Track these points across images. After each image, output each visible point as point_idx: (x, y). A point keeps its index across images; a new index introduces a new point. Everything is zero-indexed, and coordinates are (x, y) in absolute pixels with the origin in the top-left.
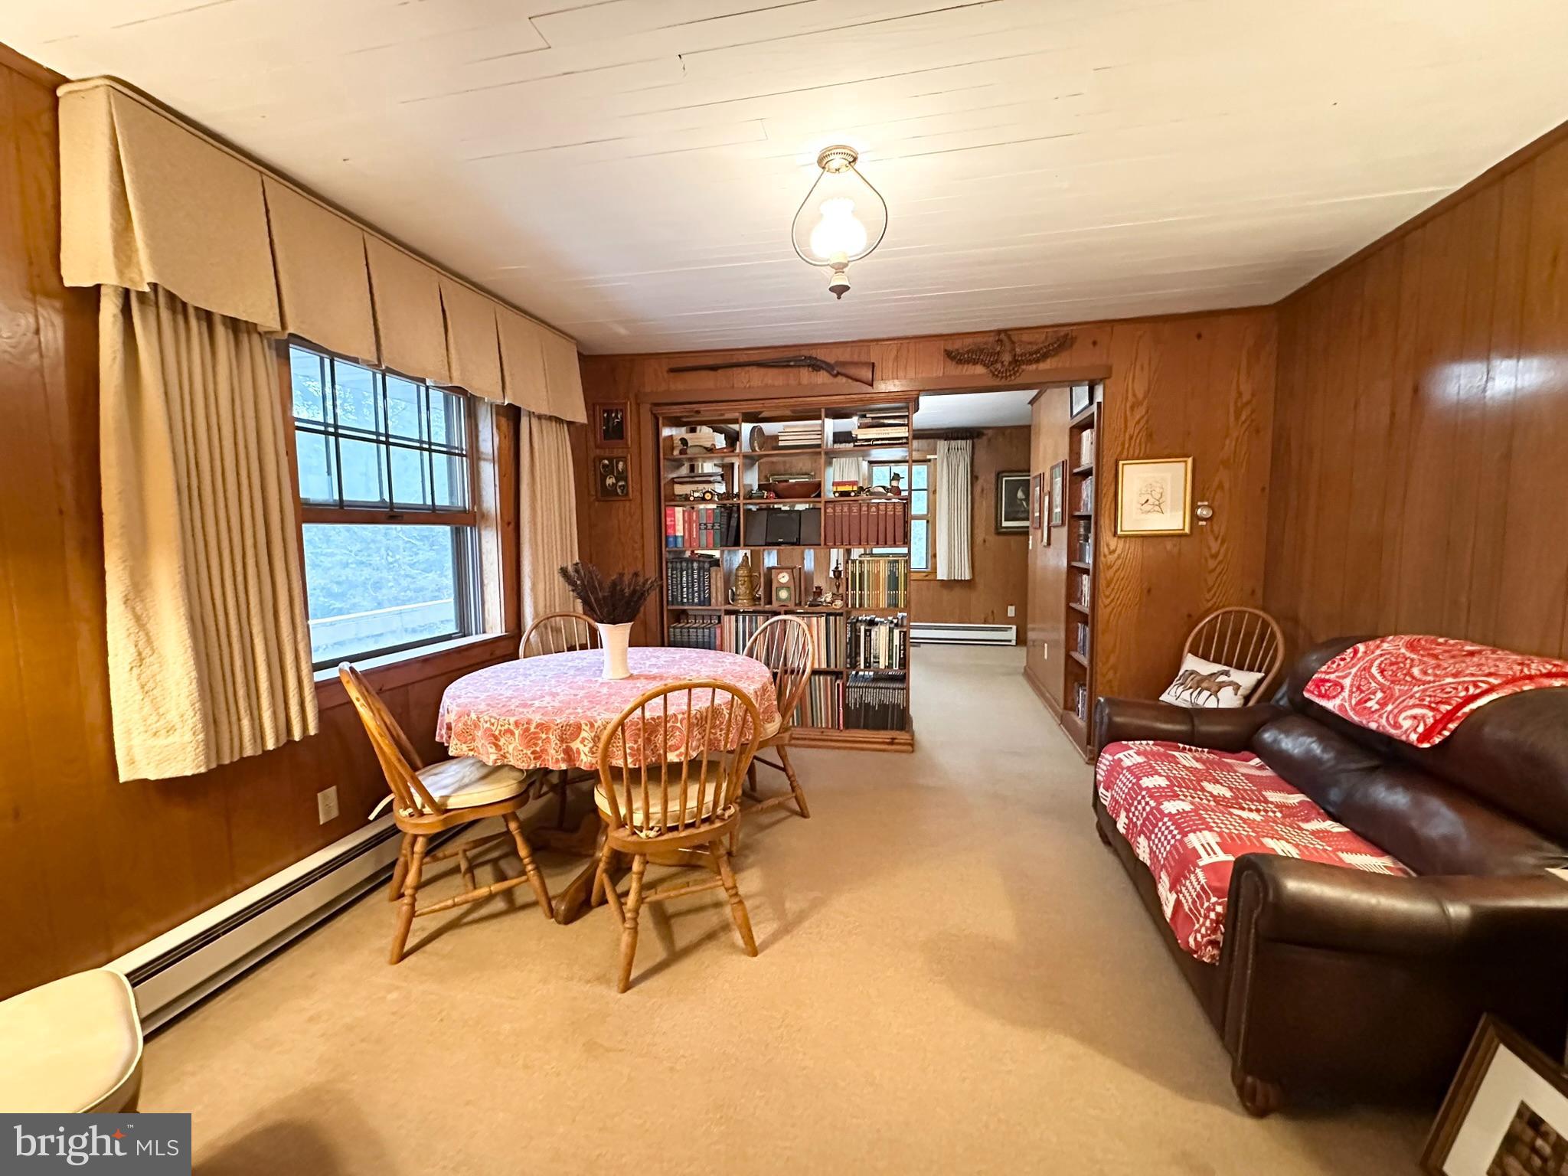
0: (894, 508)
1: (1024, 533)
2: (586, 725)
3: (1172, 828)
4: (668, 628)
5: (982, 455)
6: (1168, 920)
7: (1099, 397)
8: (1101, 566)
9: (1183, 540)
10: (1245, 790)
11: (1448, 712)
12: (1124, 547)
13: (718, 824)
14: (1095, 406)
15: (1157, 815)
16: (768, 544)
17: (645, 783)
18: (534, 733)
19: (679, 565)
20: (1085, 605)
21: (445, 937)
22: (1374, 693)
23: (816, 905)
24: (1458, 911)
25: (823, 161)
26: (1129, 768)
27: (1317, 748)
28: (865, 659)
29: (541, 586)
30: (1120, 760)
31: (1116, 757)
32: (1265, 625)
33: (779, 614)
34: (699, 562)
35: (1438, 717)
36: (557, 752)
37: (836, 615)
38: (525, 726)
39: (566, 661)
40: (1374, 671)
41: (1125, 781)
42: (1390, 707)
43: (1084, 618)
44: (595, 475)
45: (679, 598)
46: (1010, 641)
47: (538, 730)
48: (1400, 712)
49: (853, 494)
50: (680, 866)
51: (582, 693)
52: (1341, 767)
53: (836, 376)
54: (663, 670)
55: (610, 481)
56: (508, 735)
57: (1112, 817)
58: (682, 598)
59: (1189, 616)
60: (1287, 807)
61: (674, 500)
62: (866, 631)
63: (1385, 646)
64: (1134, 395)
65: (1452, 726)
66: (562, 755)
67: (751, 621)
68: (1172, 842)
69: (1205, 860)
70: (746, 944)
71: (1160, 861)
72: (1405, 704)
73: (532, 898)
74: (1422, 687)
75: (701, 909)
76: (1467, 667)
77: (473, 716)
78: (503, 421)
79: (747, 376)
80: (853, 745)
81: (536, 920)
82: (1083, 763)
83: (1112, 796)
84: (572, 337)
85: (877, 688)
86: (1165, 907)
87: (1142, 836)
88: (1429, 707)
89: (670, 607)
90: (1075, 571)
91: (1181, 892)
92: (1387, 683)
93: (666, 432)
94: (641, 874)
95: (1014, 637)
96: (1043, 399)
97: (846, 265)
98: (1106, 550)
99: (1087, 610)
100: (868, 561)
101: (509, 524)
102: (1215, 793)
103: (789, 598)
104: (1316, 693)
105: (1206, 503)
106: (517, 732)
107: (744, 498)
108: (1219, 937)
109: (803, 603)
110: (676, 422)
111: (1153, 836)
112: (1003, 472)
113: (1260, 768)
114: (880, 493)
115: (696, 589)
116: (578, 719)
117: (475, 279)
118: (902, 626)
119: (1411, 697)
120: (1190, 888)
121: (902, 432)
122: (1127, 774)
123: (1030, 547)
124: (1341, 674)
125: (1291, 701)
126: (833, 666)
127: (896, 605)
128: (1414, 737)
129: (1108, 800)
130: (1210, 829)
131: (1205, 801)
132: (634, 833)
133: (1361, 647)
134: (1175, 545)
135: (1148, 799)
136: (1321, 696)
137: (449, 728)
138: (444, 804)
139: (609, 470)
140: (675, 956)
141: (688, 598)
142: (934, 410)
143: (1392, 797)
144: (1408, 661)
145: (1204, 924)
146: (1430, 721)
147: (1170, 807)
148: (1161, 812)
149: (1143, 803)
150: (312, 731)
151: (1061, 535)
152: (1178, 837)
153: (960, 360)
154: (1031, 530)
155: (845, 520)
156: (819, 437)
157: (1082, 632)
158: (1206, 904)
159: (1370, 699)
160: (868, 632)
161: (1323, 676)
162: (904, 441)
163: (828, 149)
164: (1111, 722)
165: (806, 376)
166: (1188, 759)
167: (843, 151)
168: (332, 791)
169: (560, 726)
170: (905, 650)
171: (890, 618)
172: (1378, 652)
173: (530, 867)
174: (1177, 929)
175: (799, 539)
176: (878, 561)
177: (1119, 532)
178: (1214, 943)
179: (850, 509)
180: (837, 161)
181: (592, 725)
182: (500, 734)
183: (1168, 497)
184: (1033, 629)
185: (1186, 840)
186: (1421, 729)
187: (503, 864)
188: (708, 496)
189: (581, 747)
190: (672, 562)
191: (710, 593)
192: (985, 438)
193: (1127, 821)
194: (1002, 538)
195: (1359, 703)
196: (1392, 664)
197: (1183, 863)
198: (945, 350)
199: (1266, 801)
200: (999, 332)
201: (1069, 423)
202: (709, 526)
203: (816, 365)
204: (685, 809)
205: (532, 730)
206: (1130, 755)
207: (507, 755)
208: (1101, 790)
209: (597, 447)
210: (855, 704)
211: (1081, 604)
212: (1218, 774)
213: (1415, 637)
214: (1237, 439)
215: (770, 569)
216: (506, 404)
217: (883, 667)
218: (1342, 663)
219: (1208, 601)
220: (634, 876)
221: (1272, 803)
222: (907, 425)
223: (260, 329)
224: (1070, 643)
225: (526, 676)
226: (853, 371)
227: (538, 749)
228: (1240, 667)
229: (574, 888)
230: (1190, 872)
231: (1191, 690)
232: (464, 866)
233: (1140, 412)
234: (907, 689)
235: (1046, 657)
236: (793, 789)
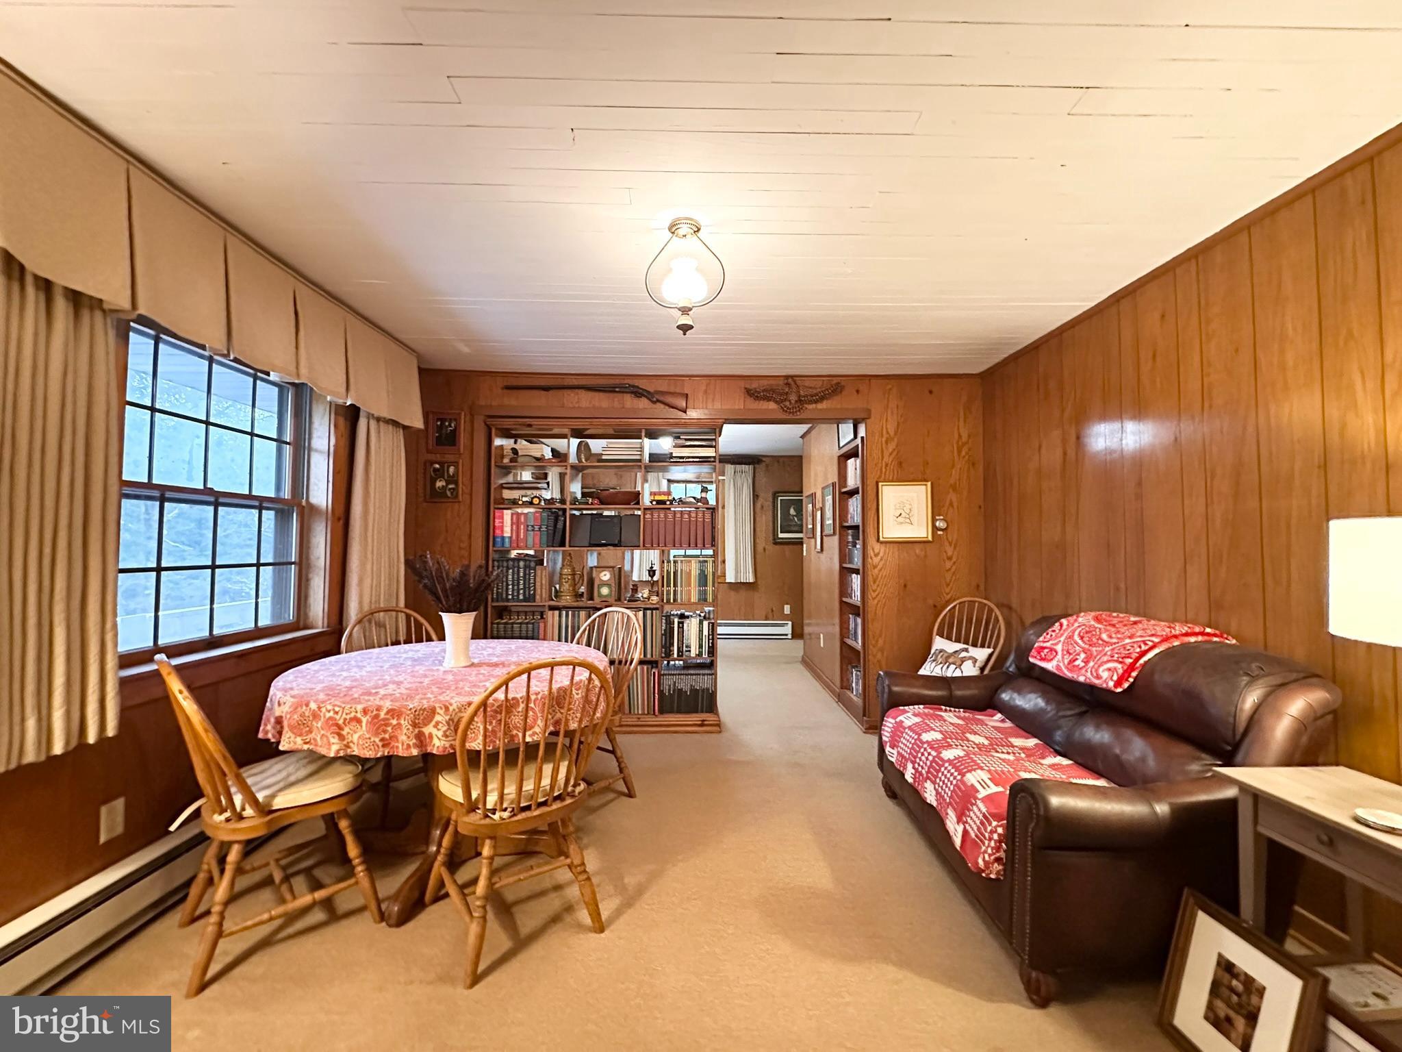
0: (704, 515)
1: (800, 543)
2: (441, 708)
3: (953, 771)
4: (492, 623)
5: (762, 479)
6: (958, 848)
7: (862, 432)
8: (869, 566)
9: (927, 545)
10: (996, 738)
11: (1131, 664)
12: (885, 551)
13: (569, 801)
14: (859, 441)
15: (938, 764)
16: (592, 545)
17: (503, 768)
18: (384, 720)
19: (505, 564)
20: (856, 598)
21: (255, 959)
22: (1078, 654)
23: (654, 877)
24: (1162, 809)
25: (673, 228)
26: (910, 728)
27: (1041, 703)
28: (678, 648)
29: (367, 582)
30: (902, 722)
31: (898, 720)
32: (990, 611)
33: (600, 609)
34: (525, 560)
35: (1125, 668)
36: (409, 737)
37: (652, 609)
38: (375, 713)
39: (399, 653)
40: (1076, 638)
41: (908, 738)
42: (1091, 664)
43: (856, 610)
44: (425, 478)
45: (504, 596)
46: (787, 635)
47: (388, 717)
48: (1099, 666)
49: (668, 503)
50: (515, 854)
51: (426, 681)
52: (1061, 714)
53: (654, 402)
54: (503, 659)
55: (439, 484)
56: (354, 723)
57: (899, 771)
58: (507, 594)
59: (935, 606)
60: (1027, 749)
61: (503, 504)
62: (679, 623)
63: (1080, 620)
64: (888, 433)
65: (1134, 674)
66: (414, 741)
67: (573, 616)
68: (954, 782)
69: (983, 793)
70: (593, 921)
71: (945, 800)
72: (1101, 661)
73: (359, 902)
74: (1111, 647)
75: (543, 893)
76: (1137, 631)
77: (313, 706)
78: (341, 421)
79: (576, 397)
80: (667, 729)
81: (364, 927)
82: (861, 733)
83: (898, 752)
84: (414, 351)
85: (689, 674)
86: (954, 837)
87: (928, 781)
88: (1117, 661)
89: (495, 604)
90: (845, 571)
91: (967, 822)
92: (1087, 647)
93: (498, 442)
94: (491, 858)
95: (789, 632)
96: (813, 432)
97: (690, 309)
98: (872, 554)
99: (859, 604)
100: (682, 561)
101: (339, 519)
102: (977, 742)
103: (609, 595)
104: (1038, 657)
105: (942, 517)
106: (364, 720)
107: (571, 504)
108: (1002, 854)
109: (622, 598)
110: (506, 434)
111: (938, 780)
112: (779, 492)
113: (1003, 721)
114: (690, 503)
115: (521, 587)
116: (432, 704)
117: (329, 288)
118: (709, 619)
119: (1105, 654)
120: (974, 817)
121: (709, 452)
122: (909, 732)
123: (805, 554)
124: (1054, 642)
125: (1018, 667)
126: (649, 656)
127: (705, 600)
128: (1111, 684)
129: (895, 756)
130: (982, 769)
131: (971, 749)
132: (487, 816)
133: (1064, 621)
134: (922, 550)
135: (929, 750)
136: (1042, 659)
137: (279, 721)
138: (269, 804)
139: (439, 474)
140: (521, 943)
141: (513, 595)
142: (735, 437)
143: (1097, 734)
144: (1098, 630)
145: (989, 846)
146: (1120, 671)
147: (948, 754)
148: (942, 759)
149: (926, 754)
150: (111, 731)
151: (833, 543)
152: (959, 777)
153: (757, 397)
154: (805, 540)
155: (662, 525)
156: (639, 453)
157: (856, 623)
158: (989, 829)
159: (1077, 659)
160: (681, 624)
161: (1042, 644)
162: (712, 459)
163: (679, 219)
164: (890, 691)
165: (629, 401)
166: (951, 717)
167: (689, 222)
168: (120, 804)
169: (413, 711)
170: (713, 639)
171: (698, 612)
172: (1076, 625)
173: (360, 868)
174: (966, 855)
175: (620, 541)
176: (691, 561)
177: (881, 539)
178: (998, 860)
179: (666, 517)
180: (684, 229)
181: (447, 709)
182: (344, 723)
183: (915, 511)
184: (809, 625)
185: (965, 778)
186: (1115, 678)
187: (318, 873)
188: (536, 501)
189: (434, 731)
190: (498, 561)
191: (535, 590)
192: (764, 464)
193: (913, 771)
194: (777, 547)
195: (1069, 664)
196: (1087, 632)
197: (964, 799)
198: (746, 388)
199: (1013, 746)
200: (787, 377)
201: (837, 453)
202: (537, 528)
203: (638, 393)
204: (539, 787)
205: (382, 715)
206: (909, 717)
207: (351, 745)
208: (888, 749)
209: (428, 451)
210: (669, 690)
211: (851, 598)
212: (974, 727)
213: (1098, 613)
214: (960, 469)
215: (591, 568)
216: (348, 404)
217: (694, 656)
218: (1054, 634)
219: (947, 594)
220: (485, 861)
221: (1017, 747)
222: (715, 447)
223: (106, 306)
224: (844, 631)
225: (361, 668)
226: (670, 400)
227: (387, 736)
228: (975, 645)
229: (407, 887)
230: (972, 804)
231: (941, 665)
232: (278, 877)
233: (892, 446)
234: (715, 674)
235: (822, 645)
236: (621, 771)
